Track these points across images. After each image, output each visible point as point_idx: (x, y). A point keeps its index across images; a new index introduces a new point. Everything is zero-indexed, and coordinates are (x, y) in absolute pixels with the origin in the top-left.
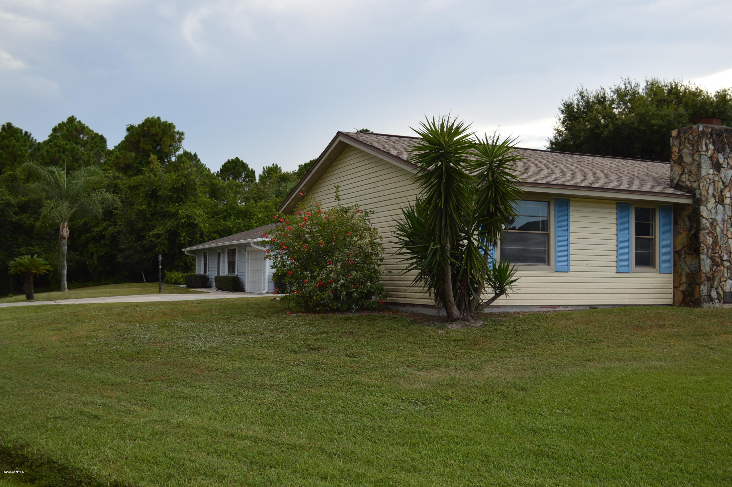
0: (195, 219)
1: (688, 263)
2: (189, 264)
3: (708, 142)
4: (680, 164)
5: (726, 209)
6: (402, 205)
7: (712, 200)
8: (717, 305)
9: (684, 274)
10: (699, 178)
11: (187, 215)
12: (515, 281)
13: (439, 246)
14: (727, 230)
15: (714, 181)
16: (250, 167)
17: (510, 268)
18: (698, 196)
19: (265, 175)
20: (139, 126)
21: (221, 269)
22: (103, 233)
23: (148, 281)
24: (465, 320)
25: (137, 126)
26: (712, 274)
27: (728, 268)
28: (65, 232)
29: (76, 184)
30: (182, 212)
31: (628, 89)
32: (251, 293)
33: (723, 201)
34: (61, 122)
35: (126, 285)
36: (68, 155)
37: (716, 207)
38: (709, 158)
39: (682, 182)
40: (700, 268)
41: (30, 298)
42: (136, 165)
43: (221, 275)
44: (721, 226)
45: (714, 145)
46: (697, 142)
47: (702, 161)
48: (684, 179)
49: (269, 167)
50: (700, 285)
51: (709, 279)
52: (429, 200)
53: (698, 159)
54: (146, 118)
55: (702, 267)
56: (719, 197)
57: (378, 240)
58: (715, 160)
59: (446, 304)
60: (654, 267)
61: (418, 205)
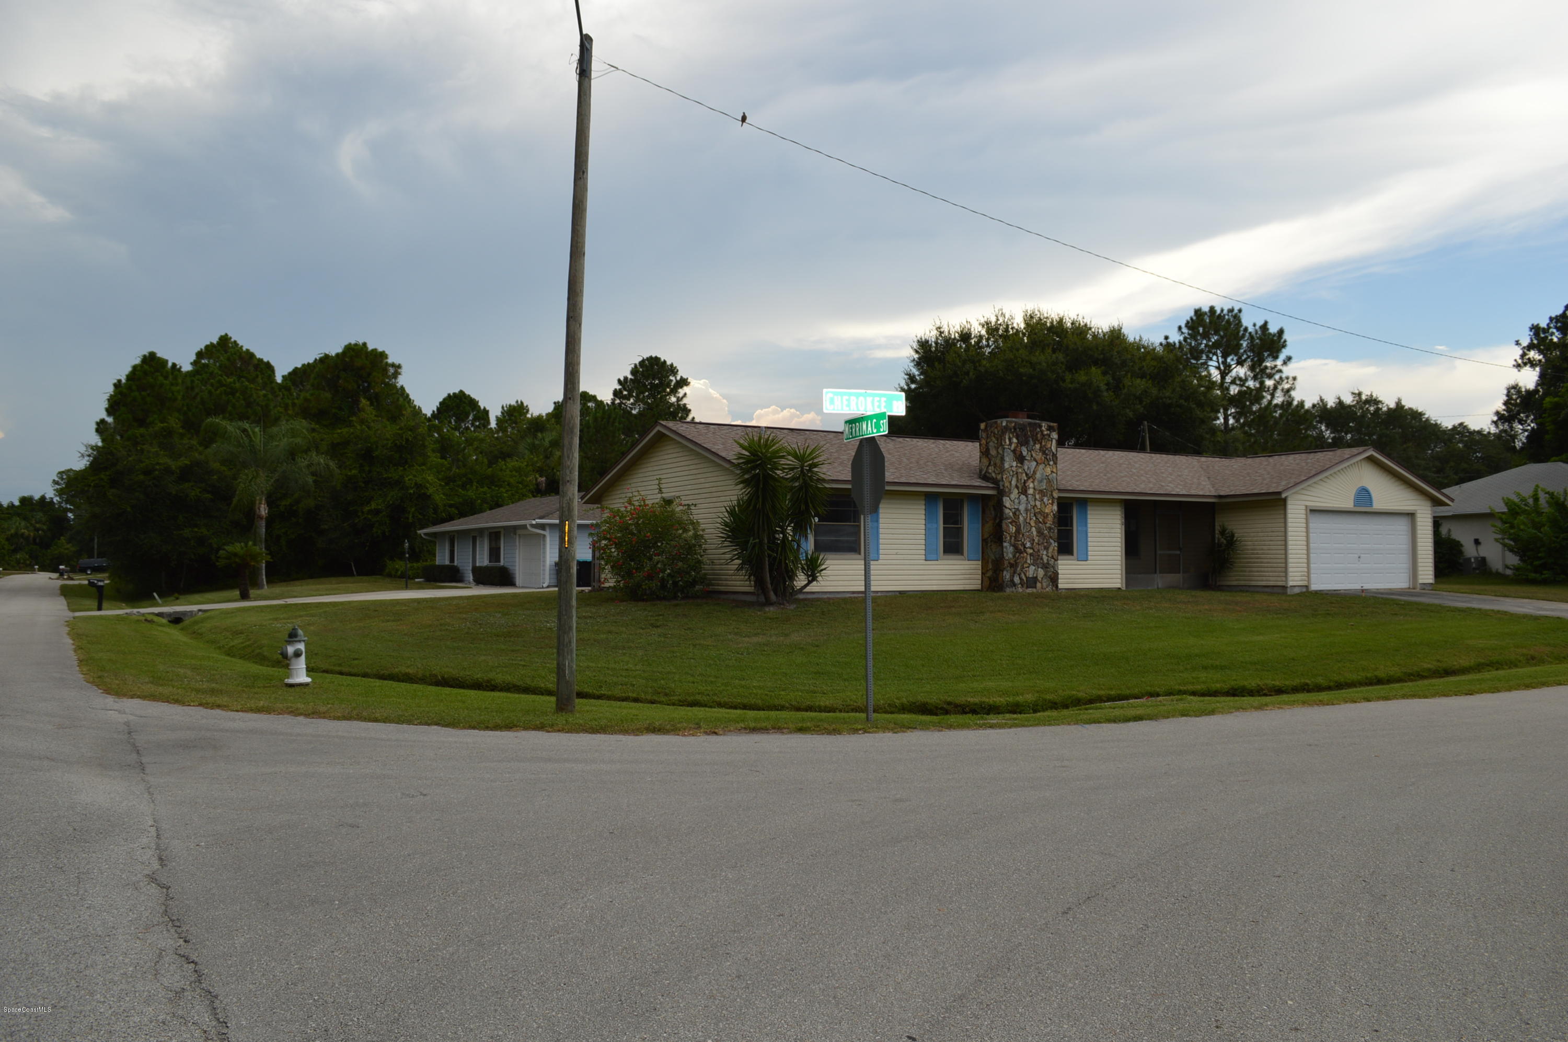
0: (427, 489)
1: (994, 550)
2: (417, 550)
3: (1011, 436)
4: (987, 456)
5: (1030, 499)
6: (725, 504)
7: (1016, 491)
8: (1020, 590)
9: (990, 560)
10: (1002, 470)
11: (416, 484)
12: (825, 569)
13: (757, 540)
14: (1030, 519)
15: (1017, 473)
16: (482, 405)
17: (821, 557)
18: (1001, 488)
19: (504, 417)
20: (337, 355)
21: (478, 557)
22: (294, 508)
23: (359, 574)
24: (780, 604)
25: (333, 355)
26: (1015, 561)
27: (1031, 555)
28: (263, 510)
29: (277, 446)
30: (409, 480)
31: (999, 322)
32: (523, 587)
33: (1026, 491)
34: (208, 343)
35: (333, 580)
36: (239, 398)
37: (1019, 497)
38: (1012, 451)
39: (989, 473)
40: (1003, 555)
41: (245, 596)
42: (334, 411)
43: (478, 565)
44: (1024, 515)
45: (1017, 439)
46: (1001, 436)
47: (1005, 454)
48: (990, 471)
49: (510, 406)
50: (1003, 571)
51: (1011, 565)
52: (749, 501)
53: (1001, 452)
54: (346, 343)
55: (1005, 554)
56: (1022, 488)
57: (701, 533)
58: (1018, 453)
59: (764, 591)
60: (962, 554)
61: (739, 505)
